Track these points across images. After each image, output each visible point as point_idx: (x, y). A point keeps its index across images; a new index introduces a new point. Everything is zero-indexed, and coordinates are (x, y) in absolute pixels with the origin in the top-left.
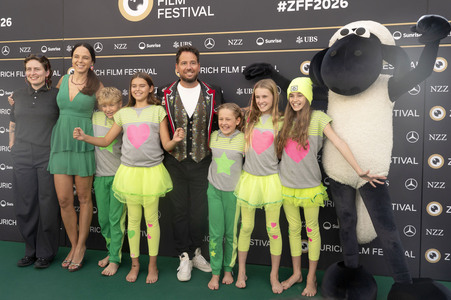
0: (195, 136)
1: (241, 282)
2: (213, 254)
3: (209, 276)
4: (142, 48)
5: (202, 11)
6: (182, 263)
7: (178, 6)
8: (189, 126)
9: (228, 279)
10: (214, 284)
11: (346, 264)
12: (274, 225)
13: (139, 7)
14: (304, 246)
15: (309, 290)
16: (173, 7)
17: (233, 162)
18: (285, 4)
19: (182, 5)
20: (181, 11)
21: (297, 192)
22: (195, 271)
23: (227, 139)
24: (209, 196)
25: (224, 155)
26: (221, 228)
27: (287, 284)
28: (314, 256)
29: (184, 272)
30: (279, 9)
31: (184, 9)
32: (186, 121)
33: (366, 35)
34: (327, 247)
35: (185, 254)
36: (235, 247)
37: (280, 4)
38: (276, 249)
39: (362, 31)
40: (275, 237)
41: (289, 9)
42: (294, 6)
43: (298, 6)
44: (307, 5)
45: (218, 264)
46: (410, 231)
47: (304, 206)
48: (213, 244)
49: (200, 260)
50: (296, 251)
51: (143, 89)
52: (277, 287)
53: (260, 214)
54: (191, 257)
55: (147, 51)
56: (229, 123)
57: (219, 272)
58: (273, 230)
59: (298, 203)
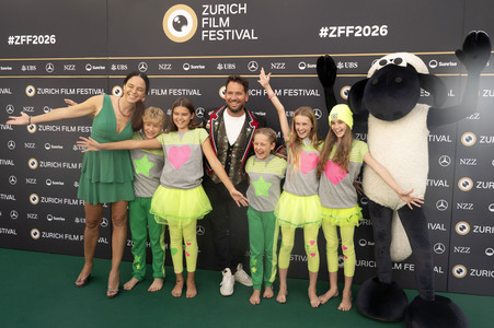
0: (234, 161)
1: (282, 298)
2: (254, 270)
3: (250, 290)
4: (186, 69)
5: (246, 34)
6: (225, 278)
7: (223, 28)
8: (229, 152)
9: (269, 293)
10: (255, 299)
11: (381, 280)
12: (312, 243)
13: (184, 28)
14: (341, 262)
15: (345, 305)
16: (217, 29)
17: (270, 185)
18: (326, 29)
19: (226, 28)
20: (225, 34)
21: (334, 212)
22: (237, 285)
23: (263, 163)
24: (250, 218)
25: (261, 178)
26: (261, 246)
27: (325, 299)
28: (349, 272)
29: (227, 287)
30: (321, 35)
31: (228, 31)
32: (227, 148)
33: (404, 64)
34: (362, 263)
35: (227, 269)
36: (274, 263)
37: (322, 30)
38: (314, 266)
39: (399, 60)
40: (313, 255)
41: (331, 35)
42: (336, 33)
43: (340, 32)
44: (348, 32)
45: (259, 279)
46: (439, 248)
47: (340, 225)
48: (253, 261)
49: (241, 275)
50: (333, 267)
51: (185, 118)
52: (315, 301)
53: (299, 233)
54: (234, 272)
55: (191, 72)
56: (263, 148)
57: (260, 287)
58: (311, 247)
59: (335, 223)
